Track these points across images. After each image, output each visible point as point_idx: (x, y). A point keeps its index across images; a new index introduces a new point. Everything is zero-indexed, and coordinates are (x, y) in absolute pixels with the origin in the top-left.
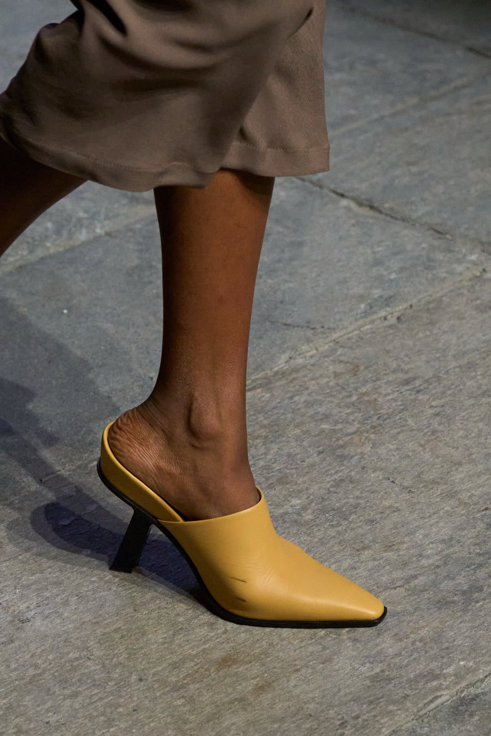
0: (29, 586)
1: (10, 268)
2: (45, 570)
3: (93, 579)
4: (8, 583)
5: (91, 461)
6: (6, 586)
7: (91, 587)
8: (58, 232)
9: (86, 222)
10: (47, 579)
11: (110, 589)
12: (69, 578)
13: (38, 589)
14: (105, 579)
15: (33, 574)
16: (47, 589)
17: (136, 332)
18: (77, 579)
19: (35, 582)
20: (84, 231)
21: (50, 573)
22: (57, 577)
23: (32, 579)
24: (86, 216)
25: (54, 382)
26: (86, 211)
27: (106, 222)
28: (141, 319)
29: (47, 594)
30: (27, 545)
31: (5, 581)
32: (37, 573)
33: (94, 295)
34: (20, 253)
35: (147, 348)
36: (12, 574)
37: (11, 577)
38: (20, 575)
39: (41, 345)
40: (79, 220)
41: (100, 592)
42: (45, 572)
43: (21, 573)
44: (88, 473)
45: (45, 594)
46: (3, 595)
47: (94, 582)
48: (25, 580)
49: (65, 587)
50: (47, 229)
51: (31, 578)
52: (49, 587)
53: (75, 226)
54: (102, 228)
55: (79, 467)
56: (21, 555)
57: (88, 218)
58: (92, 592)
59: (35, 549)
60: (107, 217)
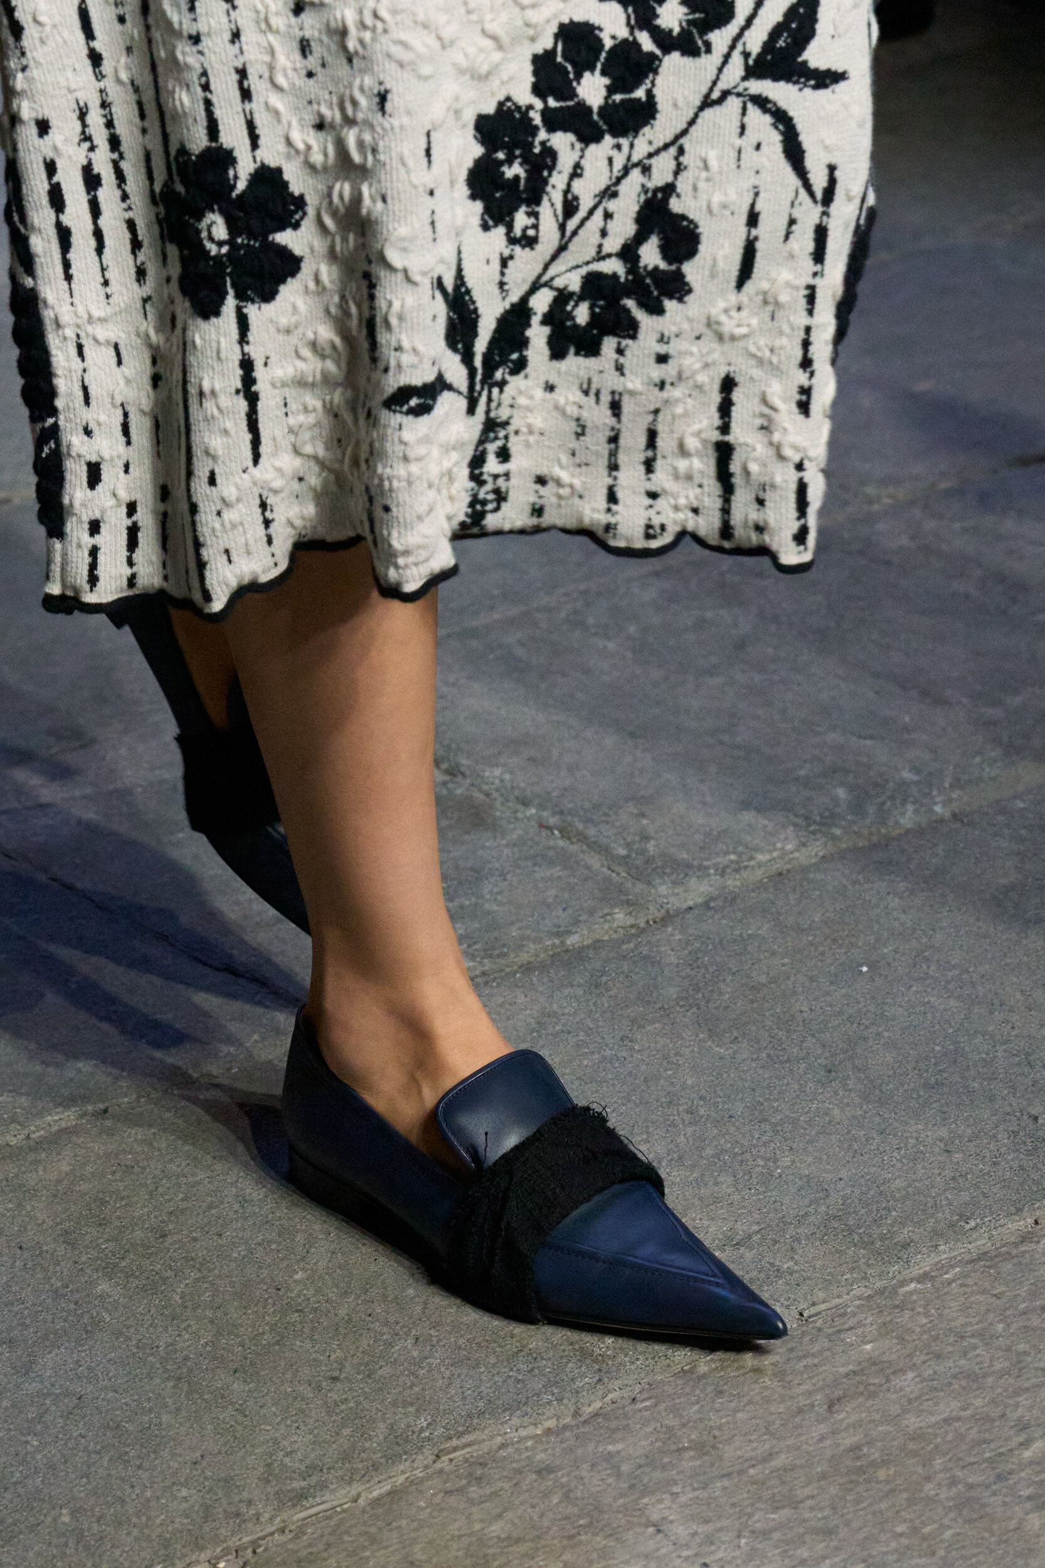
0: (766, 1534)
1: (759, 873)
2: (801, 1502)
3: (899, 1530)
4: (725, 1523)
5: (905, 1280)
6: (720, 1530)
7: (894, 1545)
8: (857, 808)
9: (914, 790)
10: (804, 1521)
11: (933, 1554)
12: (848, 1524)
13: (787, 1543)
14: (926, 1530)
15: (776, 1509)
16: (804, 1543)
17: (1007, 1021)
18: (865, 1526)
19: (780, 1527)
20: (910, 808)
21: (812, 1508)
22: (824, 1518)
23: (774, 1520)
24: (916, 778)
25: (836, 1112)
26: (915, 770)
27: (955, 795)
28: (1018, 996)
29: (803, 1552)
30: (767, 1446)
31: (720, 1517)
32: (783, 1507)
33: (925, 940)
34: (779, 845)
35: (1028, 1054)
36: (734, 1505)
37: (731, 1511)
38: (749, 1510)
39: (813, 1036)
40: (903, 784)
41: (912, 1557)
42: (802, 1505)
43: (752, 1505)
44: (897, 1307)
45: (799, 1552)
46: (713, 1548)
47: (901, 1535)
48: (758, 1521)
49: (840, 1541)
50: (836, 801)
51: (772, 1516)
52: (807, 1538)
53: (892, 798)
54: (945, 804)
55: (881, 1292)
56: (753, 1466)
57: (918, 783)
58: (895, 1557)
59: (783, 1456)
60: (957, 784)
